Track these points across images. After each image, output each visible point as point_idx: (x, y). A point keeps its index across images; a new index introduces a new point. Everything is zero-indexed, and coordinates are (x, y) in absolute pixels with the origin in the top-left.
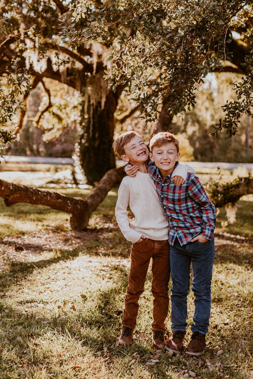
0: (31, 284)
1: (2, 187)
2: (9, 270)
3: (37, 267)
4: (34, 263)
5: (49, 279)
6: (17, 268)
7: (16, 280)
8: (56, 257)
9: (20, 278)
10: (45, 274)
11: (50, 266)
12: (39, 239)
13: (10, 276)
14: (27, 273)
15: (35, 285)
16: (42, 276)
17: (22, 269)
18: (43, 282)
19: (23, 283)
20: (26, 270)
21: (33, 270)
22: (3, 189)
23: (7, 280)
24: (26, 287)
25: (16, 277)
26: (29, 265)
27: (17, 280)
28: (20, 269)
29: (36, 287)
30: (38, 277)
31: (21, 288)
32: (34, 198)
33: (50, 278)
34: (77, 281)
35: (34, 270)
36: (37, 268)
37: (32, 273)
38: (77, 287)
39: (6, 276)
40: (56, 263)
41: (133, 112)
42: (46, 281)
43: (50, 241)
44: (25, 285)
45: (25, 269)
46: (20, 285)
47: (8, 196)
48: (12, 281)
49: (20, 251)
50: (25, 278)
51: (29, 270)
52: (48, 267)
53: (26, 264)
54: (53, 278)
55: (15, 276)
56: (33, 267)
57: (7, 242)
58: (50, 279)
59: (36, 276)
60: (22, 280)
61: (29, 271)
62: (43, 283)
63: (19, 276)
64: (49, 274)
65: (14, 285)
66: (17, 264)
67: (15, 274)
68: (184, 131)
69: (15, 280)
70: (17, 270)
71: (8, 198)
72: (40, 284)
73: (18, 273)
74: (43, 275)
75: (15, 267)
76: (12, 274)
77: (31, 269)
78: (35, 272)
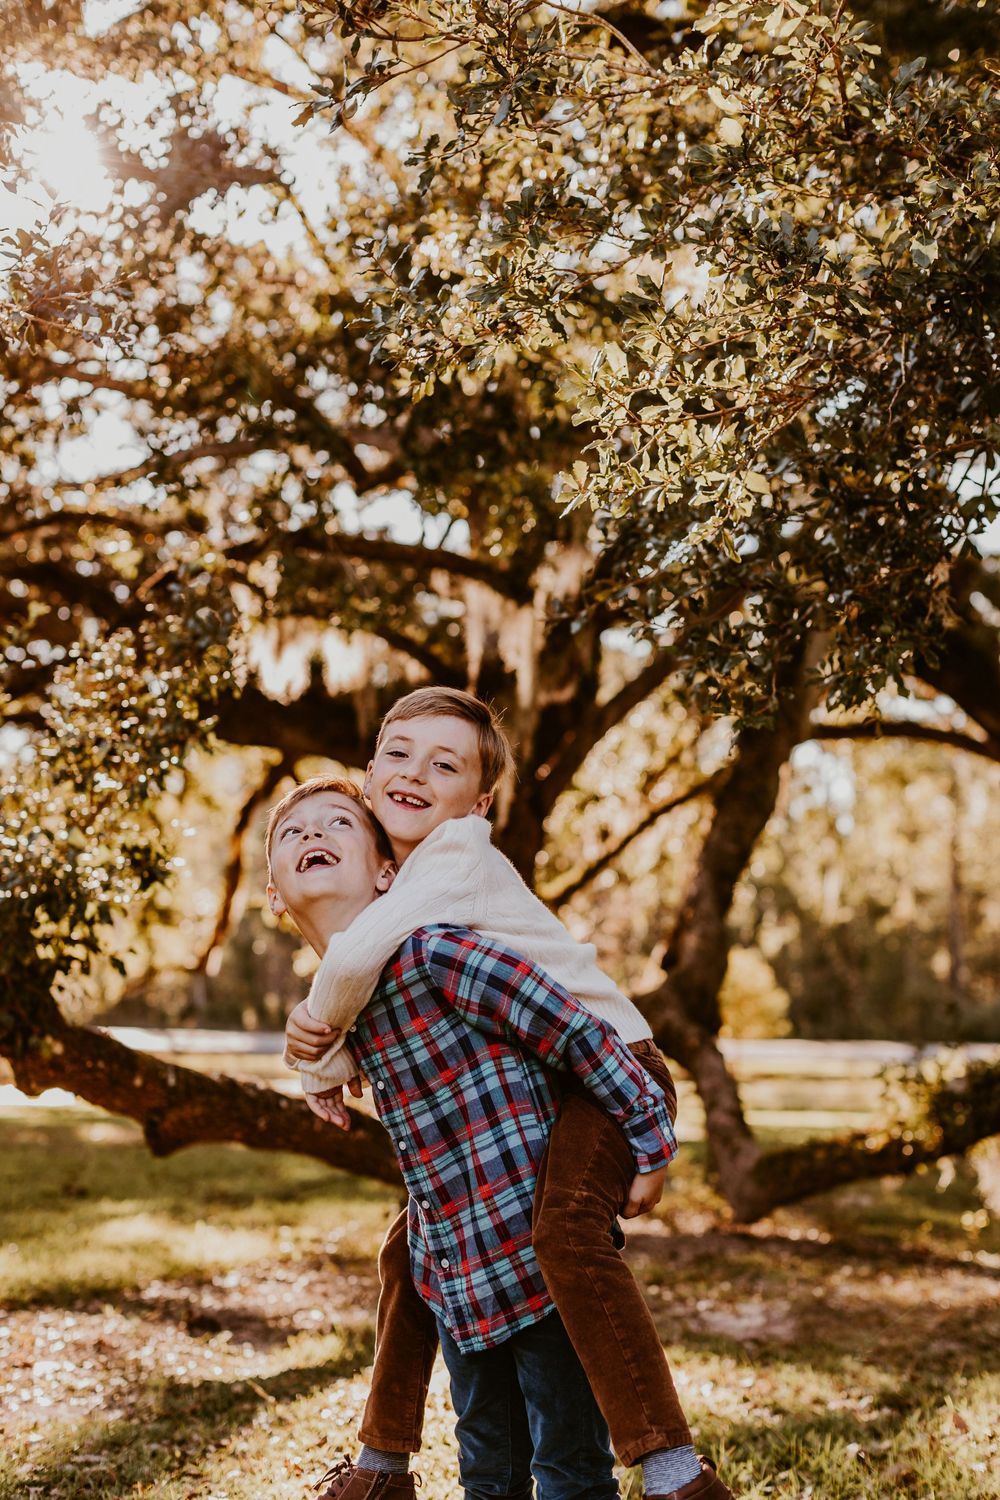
0: (243, 1470)
1: (132, 1078)
2: (155, 1409)
3: (270, 1394)
4: (258, 1380)
5: (320, 1445)
6: (190, 1402)
7: (178, 1454)
8: (349, 1355)
9: (198, 1444)
10: (304, 1424)
11: (326, 1391)
12: (282, 1287)
13: (155, 1437)
14: (230, 1422)
15: (259, 1478)
16: (291, 1437)
17: (210, 1407)
18: (297, 1460)
19: (209, 1467)
20: (224, 1410)
21: (253, 1411)
22: (138, 1082)
23: (140, 1453)
24: (223, 1484)
25: (182, 1443)
26: (238, 1389)
27: (184, 1455)
28: (199, 1407)
29: (265, 1485)
30: (275, 1440)
31: (200, 1488)
32: (262, 1124)
33: (324, 1441)
34: (440, 1454)
35: (260, 1408)
36: (271, 1399)
37: (247, 1422)
38: (442, 1480)
39: (137, 1437)
40: (349, 1376)
41: (591, 873)
42: (309, 1456)
43: (325, 1295)
44: (215, 1476)
45: (219, 1406)
46: (197, 1476)
47: (160, 1112)
48: (162, 1460)
49: (207, 1334)
50: (219, 1446)
51: (236, 1409)
52: (318, 1394)
53: (224, 1387)
54: (338, 1442)
55: (178, 1436)
56: (256, 1399)
57: (157, 1300)
58: (325, 1448)
59: (265, 1435)
60: (205, 1452)
61: (237, 1415)
62: (296, 1467)
63: (196, 1437)
64: (321, 1426)
65: (168, 1477)
66: (189, 1388)
67: (176, 1428)
68: (752, 942)
69: (172, 1453)
70: (187, 1410)
71: (156, 1118)
72: (284, 1470)
73: (188, 1424)
74: (298, 1429)
75: (180, 1401)
76: (164, 1427)
77: (247, 1406)
78: (262, 1418)
